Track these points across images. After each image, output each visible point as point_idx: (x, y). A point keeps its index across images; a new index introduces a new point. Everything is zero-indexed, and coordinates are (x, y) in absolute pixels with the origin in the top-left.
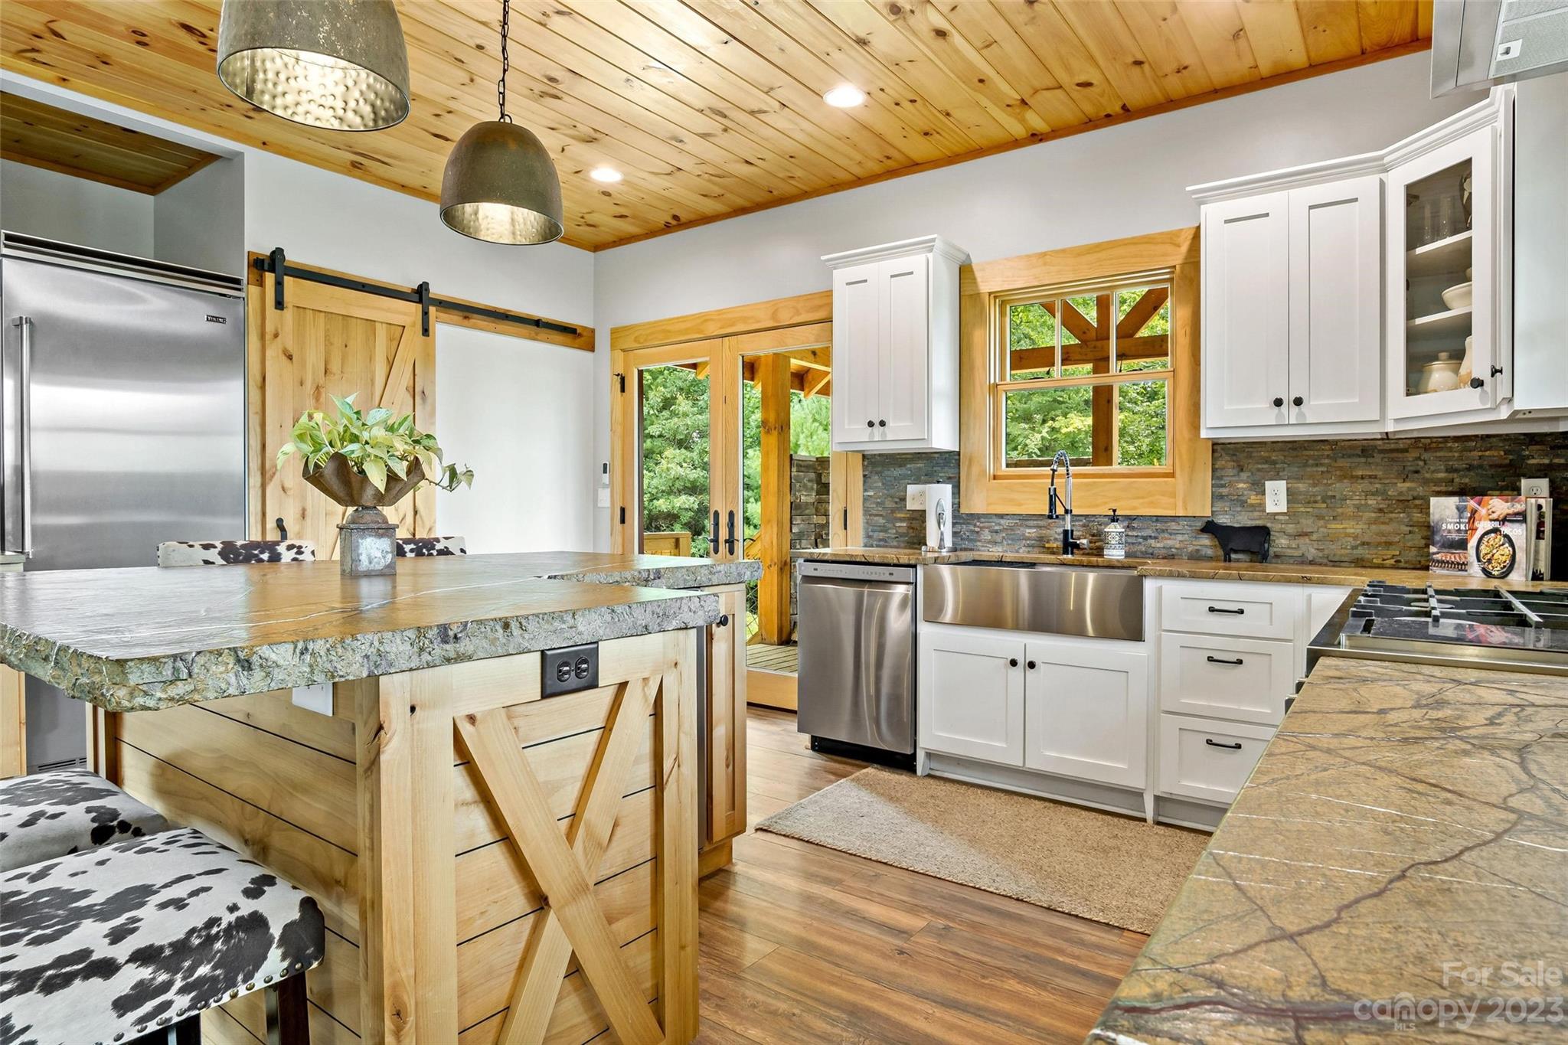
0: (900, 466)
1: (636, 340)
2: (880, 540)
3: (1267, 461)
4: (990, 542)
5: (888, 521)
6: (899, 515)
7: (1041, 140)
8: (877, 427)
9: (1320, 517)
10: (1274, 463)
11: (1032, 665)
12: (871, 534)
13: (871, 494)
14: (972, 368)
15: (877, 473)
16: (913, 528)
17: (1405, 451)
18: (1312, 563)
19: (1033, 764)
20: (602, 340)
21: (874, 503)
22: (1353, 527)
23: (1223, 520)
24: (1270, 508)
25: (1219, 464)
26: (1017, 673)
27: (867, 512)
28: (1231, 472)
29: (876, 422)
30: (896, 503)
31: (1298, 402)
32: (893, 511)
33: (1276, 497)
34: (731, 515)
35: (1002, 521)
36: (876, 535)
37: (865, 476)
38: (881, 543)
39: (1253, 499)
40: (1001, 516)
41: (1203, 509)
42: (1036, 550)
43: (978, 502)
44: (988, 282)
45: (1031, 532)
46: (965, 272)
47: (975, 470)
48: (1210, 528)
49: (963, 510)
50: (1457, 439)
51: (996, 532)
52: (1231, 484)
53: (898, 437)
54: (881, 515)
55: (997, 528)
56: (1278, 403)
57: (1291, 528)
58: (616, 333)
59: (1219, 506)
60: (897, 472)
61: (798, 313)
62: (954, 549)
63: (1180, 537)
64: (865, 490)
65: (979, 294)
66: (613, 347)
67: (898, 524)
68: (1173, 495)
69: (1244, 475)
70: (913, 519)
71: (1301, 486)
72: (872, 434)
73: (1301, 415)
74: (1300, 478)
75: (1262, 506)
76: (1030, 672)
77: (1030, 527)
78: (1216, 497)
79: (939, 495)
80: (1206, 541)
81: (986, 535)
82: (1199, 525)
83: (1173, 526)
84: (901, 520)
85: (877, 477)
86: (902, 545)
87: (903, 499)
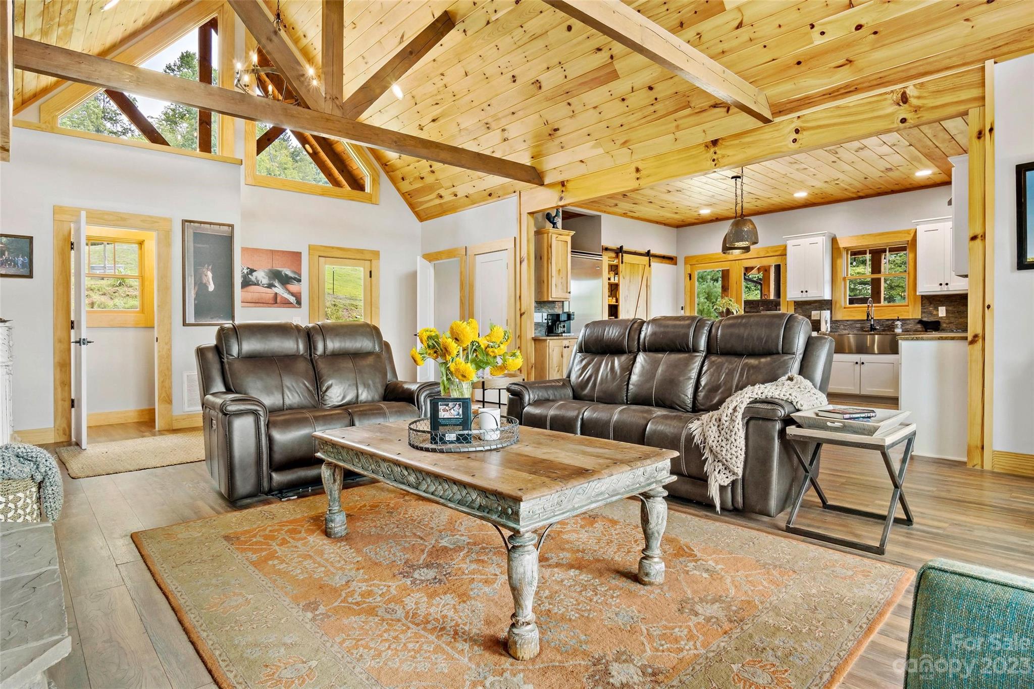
0: (809, 305)
1: (697, 261)
3: (939, 301)
4: (843, 329)
8: (804, 293)
9: (956, 318)
10: (941, 301)
11: (863, 363)
14: (837, 272)
15: (800, 307)
19: (863, 392)
20: (681, 261)
23: (925, 319)
24: (940, 315)
25: (924, 302)
26: (858, 366)
28: (927, 305)
29: (804, 291)
31: (947, 284)
33: (942, 312)
37: (796, 307)
39: (935, 313)
40: (848, 321)
41: (918, 315)
42: (860, 331)
43: (839, 316)
44: (842, 244)
45: (858, 325)
46: (834, 241)
47: (838, 305)
48: (920, 322)
49: (833, 319)
51: (846, 326)
52: (927, 308)
53: (813, 295)
55: (846, 324)
56: (941, 284)
57: (947, 321)
58: (687, 260)
59: (924, 315)
60: (808, 307)
61: (768, 252)
62: (831, 332)
63: (912, 325)
65: (839, 248)
66: (686, 263)
68: (908, 312)
69: (932, 306)
70: (814, 322)
71: (950, 308)
72: (802, 295)
73: (948, 288)
74: (950, 306)
75: (938, 315)
76: (862, 366)
78: (922, 312)
79: (826, 314)
80: (919, 326)
81: (842, 327)
82: (917, 321)
83: (908, 322)
85: (800, 309)
87: (812, 316)
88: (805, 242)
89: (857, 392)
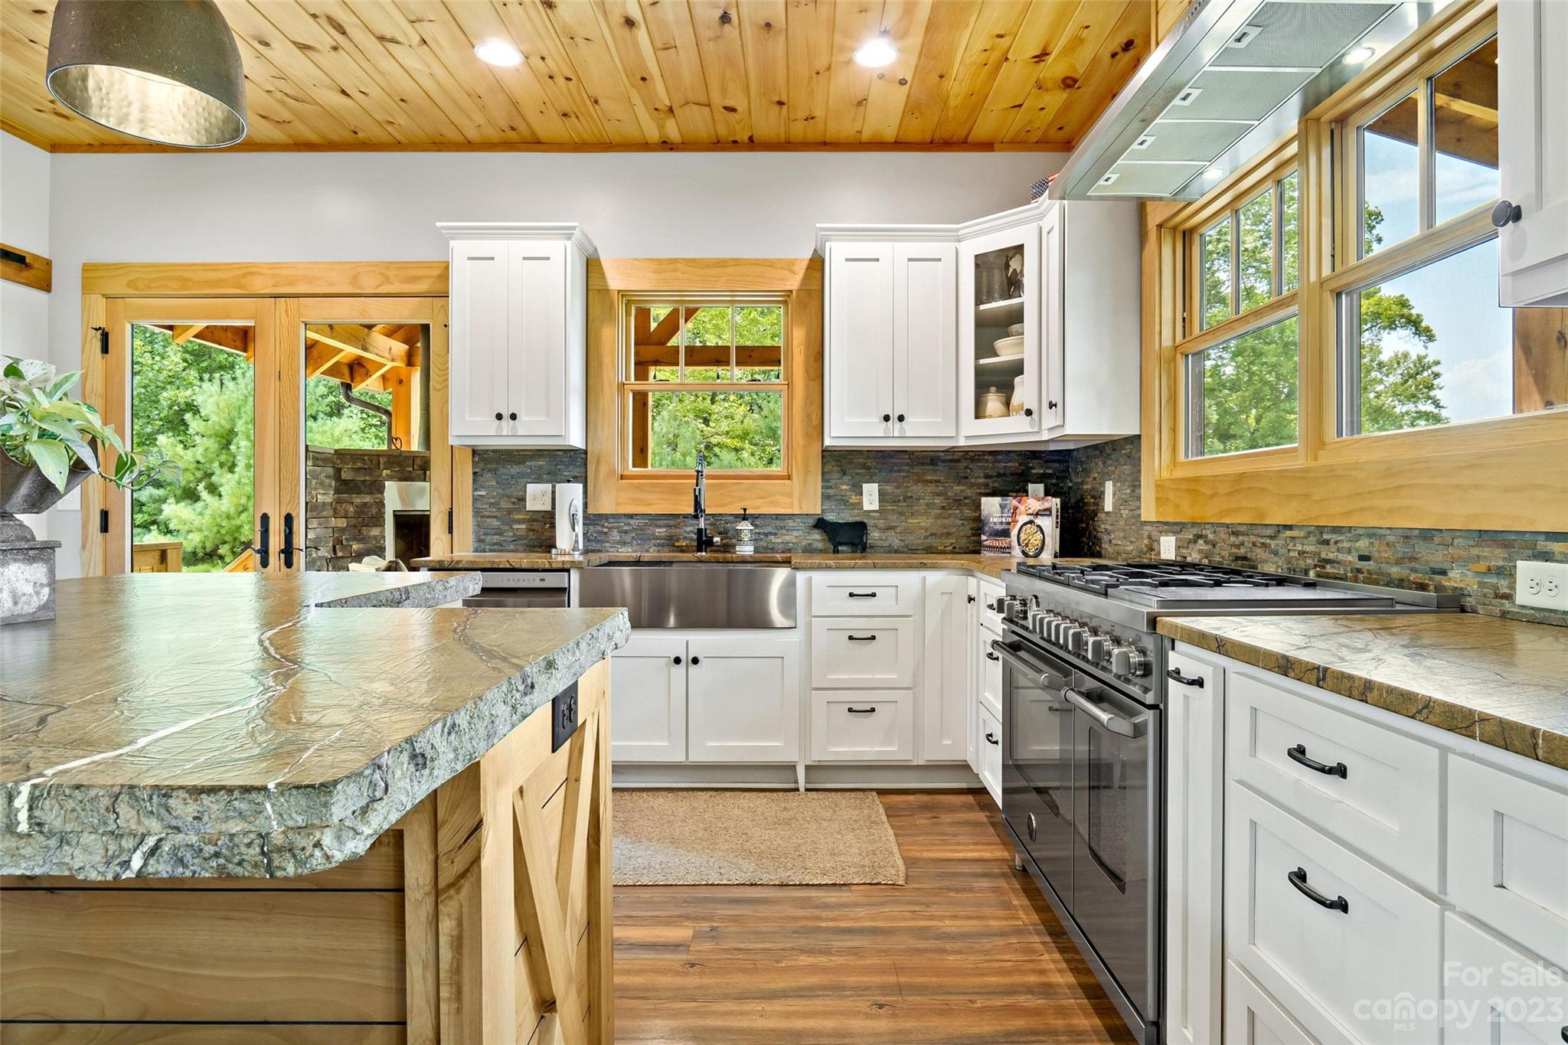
0: (519, 463)
1: (129, 284)
2: (495, 544)
3: (864, 466)
4: (619, 543)
5: (504, 523)
6: (517, 517)
7: (671, 149)
8: (507, 422)
9: (902, 514)
10: (869, 468)
11: (695, 661)
12: (483, 537)
13: (484, 493)
14: (600, 364)
15: (490, 470)
16: (533, 530)
17: (958, 461)
18: (896, 552)
19: (696, 757)
20: (68, 277)
21: (487, 503)
22: (925, 522)
23: (831, 517)
24: (867, 507)
25: (828, 468)
26: (680, 670)
27: (477, 513)
28: (836, 476)
29: (506, 414)
30: (514, 503)
31: (901, 418)
32: (510, 512)
33: (870, 497)
34: (289, 520)
35: (632, 522)
36: (488, 539)
37: (475, 473)
38: (496, 547)
39: (854, 499)
40: (631, 516)
41: (815, 507)
42: (666, 549)
43: (606, 505)
44: (615, 281)
45: (660, 531)
46: (592, 266)
47: (604, 470)
48: (821, 524)
49: (590, 511)
50: (991, 453)
51: (626, 532)
52: (836, 486)
53: (530, 432)
54: (495, 517)
55: (626, 528)
56: (887, 418)
57: (881, 523)
58: (92, 275)
59: (827, 503)
60: (515, 469)
61: (387, 280)
62: (586, 552)
63: (795, 533)
64: (475, 490)
65: (607, 291)
66: (87, 288)
67: (516, 526)
68: (790, 495)
69: (846, 479)
70: (534, 520)
71: (889, 488)
72: (499, 428)
73: (902, 429)
74: (888, 482)
75: (860, 504)
76: (693, 668)
77: (660, 527)
78: (826, 497)
79: (571, 494)
80: (817, 536)
81: (615, 536)
82: (811, 521)
83: (790, 523)
84: (519, 522)
85: (490, 475)
86: (521, 548)
87: (523, 499)
88: (509, 250)
89: (680, 758)
